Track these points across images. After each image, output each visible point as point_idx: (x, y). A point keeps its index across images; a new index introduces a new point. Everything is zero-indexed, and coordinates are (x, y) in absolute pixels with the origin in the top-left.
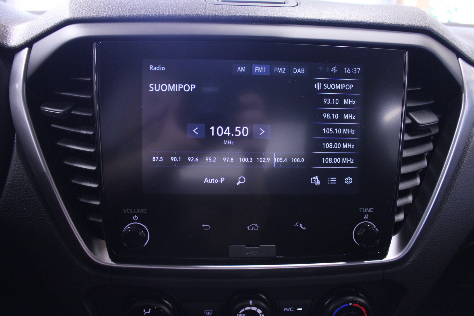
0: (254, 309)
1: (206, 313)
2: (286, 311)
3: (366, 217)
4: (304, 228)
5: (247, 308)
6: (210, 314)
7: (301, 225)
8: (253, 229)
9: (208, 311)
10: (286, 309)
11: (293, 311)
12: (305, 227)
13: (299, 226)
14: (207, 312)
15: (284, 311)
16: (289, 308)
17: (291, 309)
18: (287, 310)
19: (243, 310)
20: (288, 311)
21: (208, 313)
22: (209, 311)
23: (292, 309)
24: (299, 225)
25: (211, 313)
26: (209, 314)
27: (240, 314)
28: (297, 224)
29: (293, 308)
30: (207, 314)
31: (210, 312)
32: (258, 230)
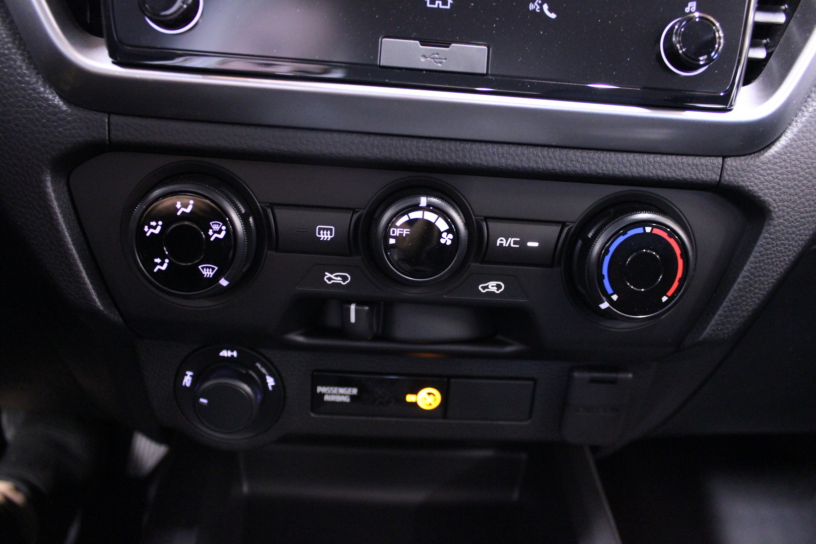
0: (430, 217)
1: (319, 234)
2: (501, 244)
3: (691, 7)
4: (553, 16)
5: (415, 215)
6: (330, 237)
7: (545, 7)
8: (439, 4)
9: (324, 229)
10: (502, 240)
11: (518, 246)
12: (555, 13)
13: (541, 9)
14: (322, 232)
15: (498, 245)
16: (510, 239)
17: (514, 241)
18: (504, 242)
19: (405, 218)
20: (505, 247)
21: (323, 234)
22: (327, 230)
23: (515, 243)
24: (541, 5)
25: (331, 234)
26: (326, 237)
27: (397, 227)
28: (538, 3)
29: (518, 239)
30: (322, 236)
31: (329, 232)
32: (448, 7)
